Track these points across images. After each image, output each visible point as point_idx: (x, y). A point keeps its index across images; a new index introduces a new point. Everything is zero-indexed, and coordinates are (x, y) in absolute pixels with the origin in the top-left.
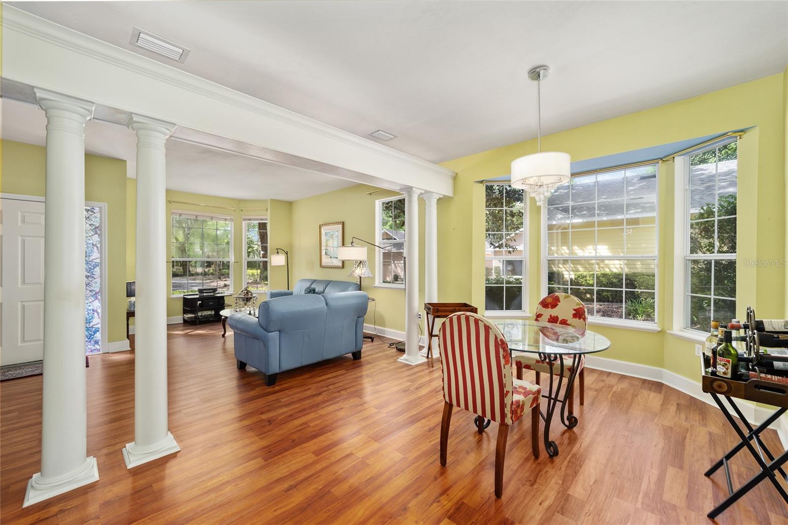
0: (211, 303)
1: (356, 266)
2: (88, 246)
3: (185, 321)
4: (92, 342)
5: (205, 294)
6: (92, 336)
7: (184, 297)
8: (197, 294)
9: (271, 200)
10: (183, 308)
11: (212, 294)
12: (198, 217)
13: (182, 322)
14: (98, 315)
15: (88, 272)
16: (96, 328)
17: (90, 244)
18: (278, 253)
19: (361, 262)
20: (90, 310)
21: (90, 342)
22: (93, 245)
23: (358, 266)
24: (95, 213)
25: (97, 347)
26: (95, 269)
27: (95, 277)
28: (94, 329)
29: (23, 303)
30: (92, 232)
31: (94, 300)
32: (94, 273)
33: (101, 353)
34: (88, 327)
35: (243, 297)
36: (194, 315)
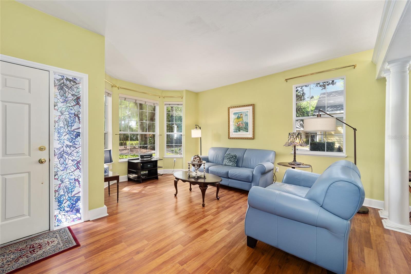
0: (149, 166)
1: (295, 137)
2: (70, 116)
3: (130, 180)
4: (74, 211)
5: (145, 159)
6: (74, 205)
7: (128, 161)
8: (139, 159)
9: (186, 90)
10: (128, 170)
11: (149, 159)
12: (137, 101)
13: (127, 180)
14: (79, 184)
15: (70, 142)
16: (77, 197)
17: (72, 114)
18: (196, 128)
19: (299, 134)
20: (72, 180)
21: (72, 211)
22: (75, 115)
23: (297, 137)
24: (77, 84)
25: (78, 215)
26: (77, 139)
27: (77, 146)
28: (76, 198)
29: (4, 176)
30: (73, 102)
31: (76, 170)
32: (76, 143)
33: (83, 221)
34: (70, 196)
35: (198, 163)
36: (137, 175)
